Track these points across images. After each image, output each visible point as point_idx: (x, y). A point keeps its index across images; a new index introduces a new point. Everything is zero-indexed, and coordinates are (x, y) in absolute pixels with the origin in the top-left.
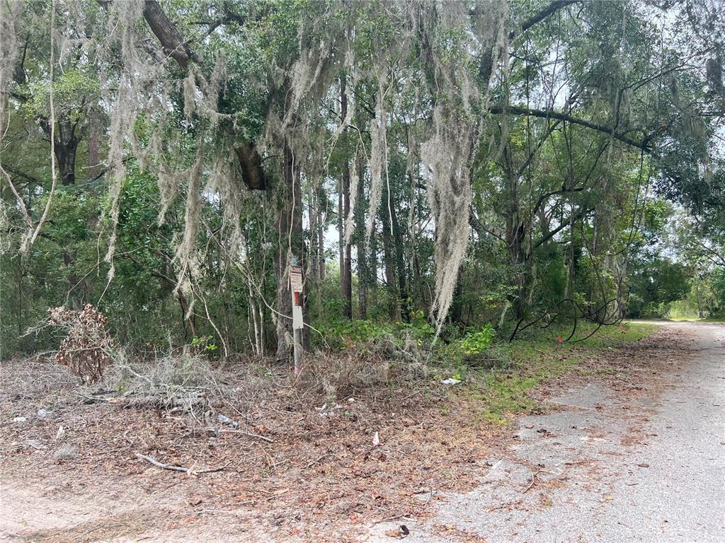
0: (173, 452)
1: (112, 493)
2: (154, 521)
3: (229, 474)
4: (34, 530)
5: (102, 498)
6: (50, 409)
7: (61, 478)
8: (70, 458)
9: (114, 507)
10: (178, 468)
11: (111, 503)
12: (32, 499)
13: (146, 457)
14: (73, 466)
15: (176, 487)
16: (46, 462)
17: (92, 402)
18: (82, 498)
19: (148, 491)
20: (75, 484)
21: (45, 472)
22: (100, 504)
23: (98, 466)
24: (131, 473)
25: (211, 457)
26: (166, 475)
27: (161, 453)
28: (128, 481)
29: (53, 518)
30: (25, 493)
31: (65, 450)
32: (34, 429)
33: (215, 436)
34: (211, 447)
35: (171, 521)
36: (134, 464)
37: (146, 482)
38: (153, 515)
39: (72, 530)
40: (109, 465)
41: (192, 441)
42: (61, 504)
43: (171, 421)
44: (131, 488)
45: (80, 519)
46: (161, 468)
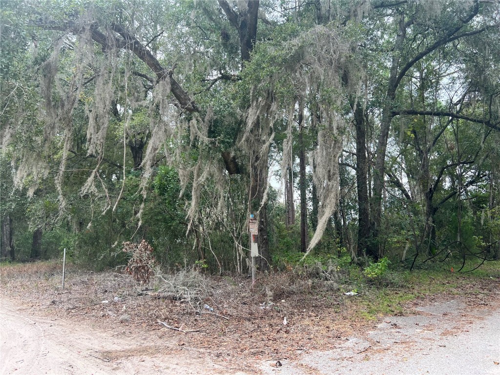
0: (176, 321)
1: (144, 337)
2: (160, 350)
3: (202, 334)
4: (106, 350)
5: (138, 339)
6: (120, 297)
7: (121, 329)
8: (127, 321)
9: (143, 343)
10: (177, 329)
11: (142, 341)
12: (107, 337)
13: (163, 323)
14: (127, 324)
15: (174, 337)
16: (115, 322)
17: (141, 295)
18: (129, 338)
19: (160, 338)
20: (127, 332)
21: (114, 326)
22: (137, 341)
23: (139, 325)
24: (154, 330)
25: (195, 325)
26: (171, 331)
27: (170, 321)
28: (152, 333)
29: (115, 346)
30: (104, 335)
31: (125, 316)
32: (112, 307)
33: (199, 315)
34: (196, 320)
35: (168, 351)
36: (156, 326)
37: (160, 334)
38: (160, 347)
39: (123, 351)
40: (144, 325)
41: (187, 317)
42: (120, 340)
43: (179, 306)
44: (153, 335)
45: (127, 347)
46: (169, 328)
